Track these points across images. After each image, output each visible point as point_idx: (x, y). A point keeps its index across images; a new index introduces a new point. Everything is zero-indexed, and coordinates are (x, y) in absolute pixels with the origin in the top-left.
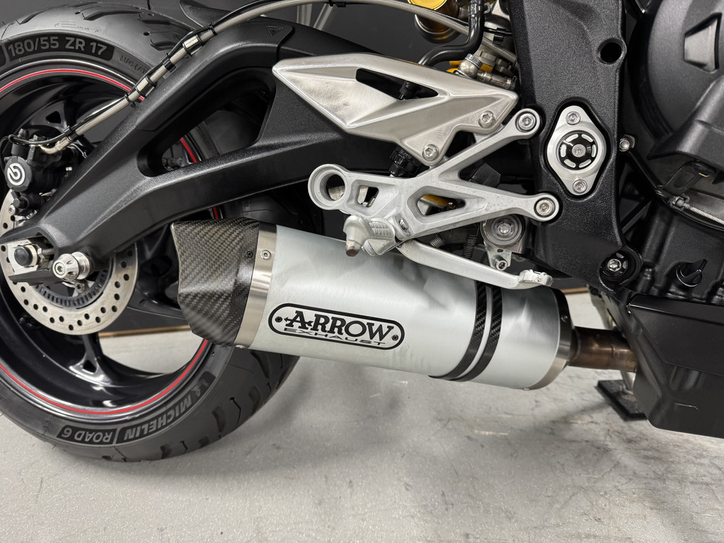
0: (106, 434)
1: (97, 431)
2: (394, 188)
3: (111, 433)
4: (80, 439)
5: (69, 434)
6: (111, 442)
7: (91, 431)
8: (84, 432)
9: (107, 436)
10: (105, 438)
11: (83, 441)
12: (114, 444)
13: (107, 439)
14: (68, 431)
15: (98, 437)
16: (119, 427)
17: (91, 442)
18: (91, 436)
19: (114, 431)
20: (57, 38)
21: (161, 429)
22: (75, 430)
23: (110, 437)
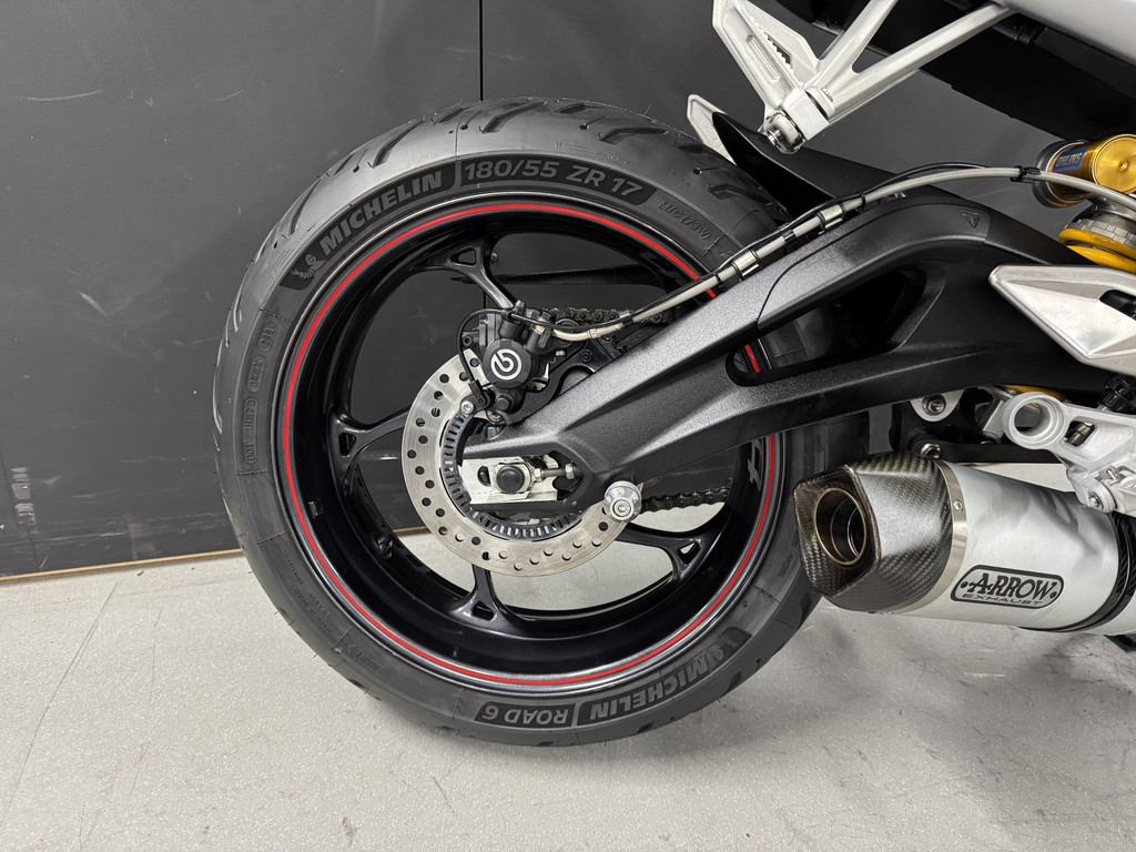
0: (558, 712)
1: (540, 708)
2: (1126, 430)
3: (566, 711)
4: (515, 721)
5: (495, 715)
6: (569, 723)
7: (531, 709)
8: (519, 711)
9: (559, 714)
10: (556, 717)
11: (520, 723)
12: (574, 726)
13: (560, 719)
14: (492, 711)
15: (544, 717)
16: (579, 703)
17: (534, 724)
18: (532, 716)
19: (571, 707)
20: (557, 164)
21: (653, 704)
22: (503, 708)
23: (565, 716)
